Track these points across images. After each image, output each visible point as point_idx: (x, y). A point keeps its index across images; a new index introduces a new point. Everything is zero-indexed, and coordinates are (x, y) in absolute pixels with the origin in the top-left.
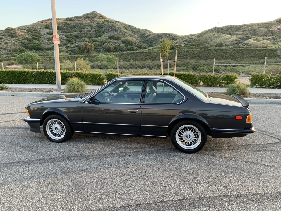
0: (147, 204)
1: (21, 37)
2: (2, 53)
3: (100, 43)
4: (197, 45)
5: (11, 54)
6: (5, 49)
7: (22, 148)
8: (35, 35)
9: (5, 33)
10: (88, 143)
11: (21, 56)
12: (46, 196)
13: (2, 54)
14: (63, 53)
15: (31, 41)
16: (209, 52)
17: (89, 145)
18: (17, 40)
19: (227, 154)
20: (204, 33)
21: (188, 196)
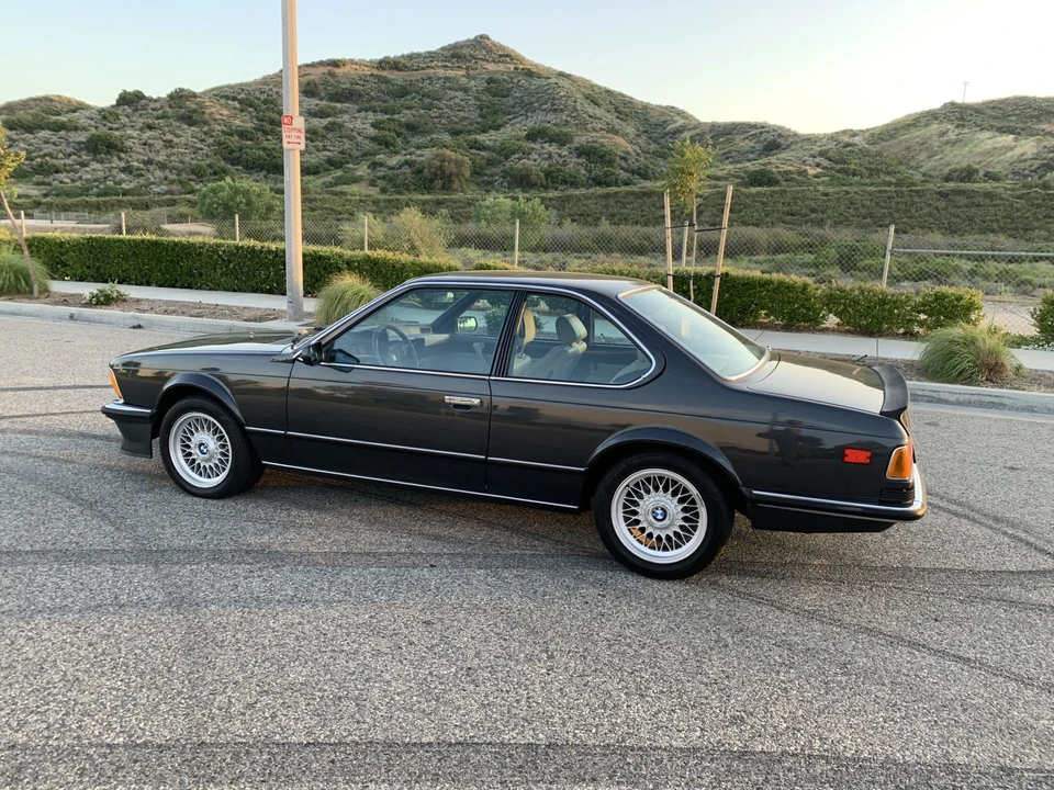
0: (407, 744)
1: (219, 125)
2: (152, 179)
3: (494, 155)
4: (866, 173)
5: (181, 182)
6: (162, 166)
7: (80, 505)
8: (266, 118)
9: (167, 109)
10: (308, 508)
11: (213, 191)
12: (74, 676)
13: (153, 183)
14: (359, 184)
15: (251, 140)
16: (916, 200)
17: (306, 517)
18: (205, 133)
19: (810, 597)
20: (903, 127)
21: (575, 735)
